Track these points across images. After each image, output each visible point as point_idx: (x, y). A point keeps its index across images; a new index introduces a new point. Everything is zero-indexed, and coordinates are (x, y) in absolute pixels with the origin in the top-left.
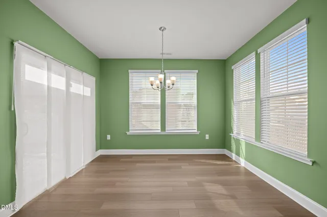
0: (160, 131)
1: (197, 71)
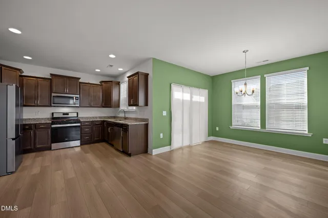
0: (260, 128)
1: (308, 68)
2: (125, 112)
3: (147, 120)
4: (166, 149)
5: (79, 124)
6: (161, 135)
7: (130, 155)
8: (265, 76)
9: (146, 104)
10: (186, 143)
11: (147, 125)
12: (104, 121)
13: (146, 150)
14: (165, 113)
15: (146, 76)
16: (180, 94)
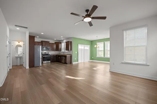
0: (103, 57)
2: (64, 52)
3: (71, 54)
4: (77, 63)
5: (50, 56)
6: (75, 59)
7: (67, 64)
8: (105, 42)
9: (71, 50)
10: (83, 61)
11: (71, 56)
12: (57, 55)
13: (71, 63)
14: (76, 53)
15: (71, 42)
16: (81, 47)
